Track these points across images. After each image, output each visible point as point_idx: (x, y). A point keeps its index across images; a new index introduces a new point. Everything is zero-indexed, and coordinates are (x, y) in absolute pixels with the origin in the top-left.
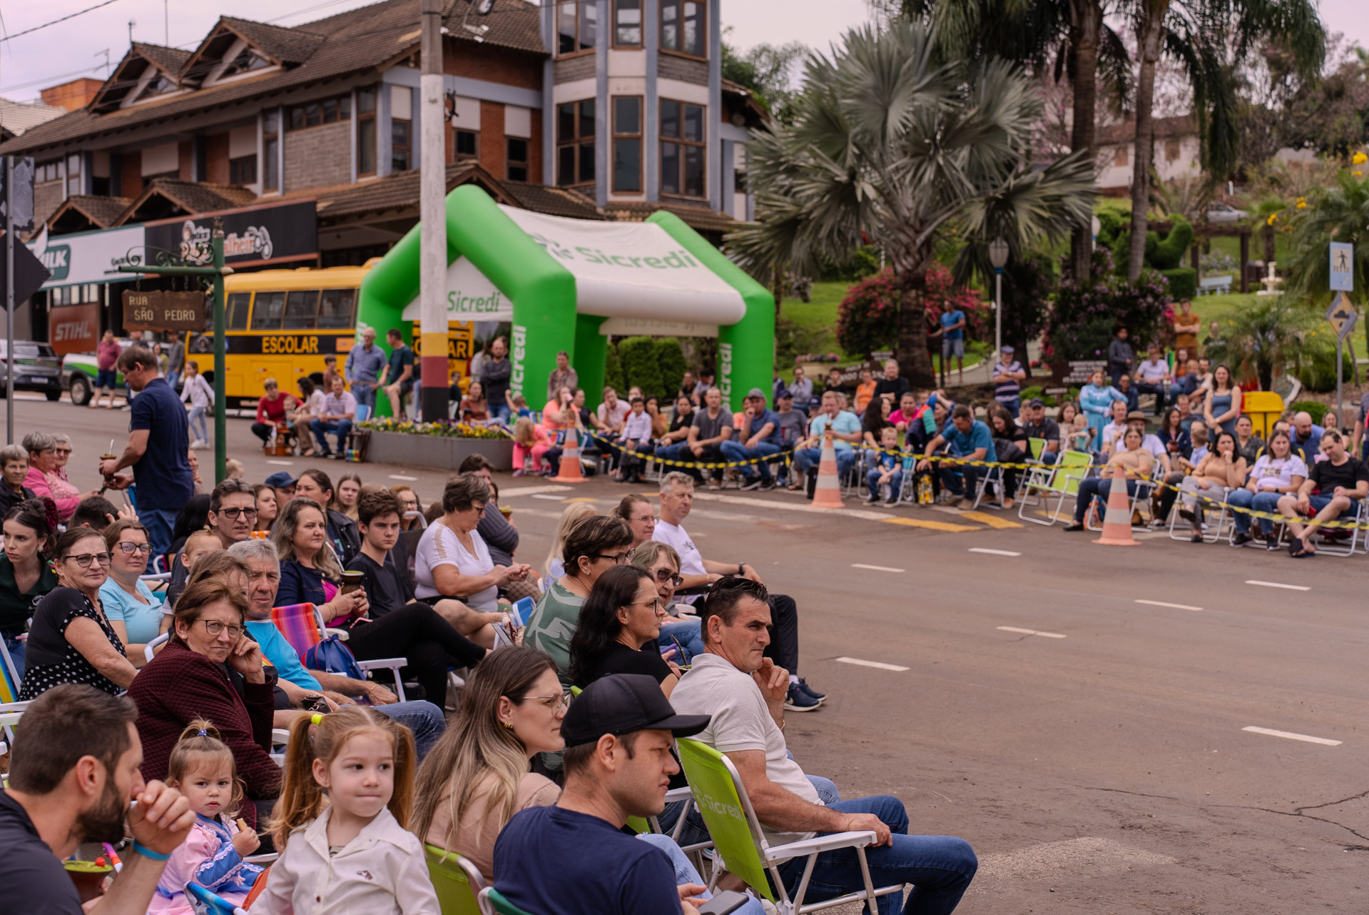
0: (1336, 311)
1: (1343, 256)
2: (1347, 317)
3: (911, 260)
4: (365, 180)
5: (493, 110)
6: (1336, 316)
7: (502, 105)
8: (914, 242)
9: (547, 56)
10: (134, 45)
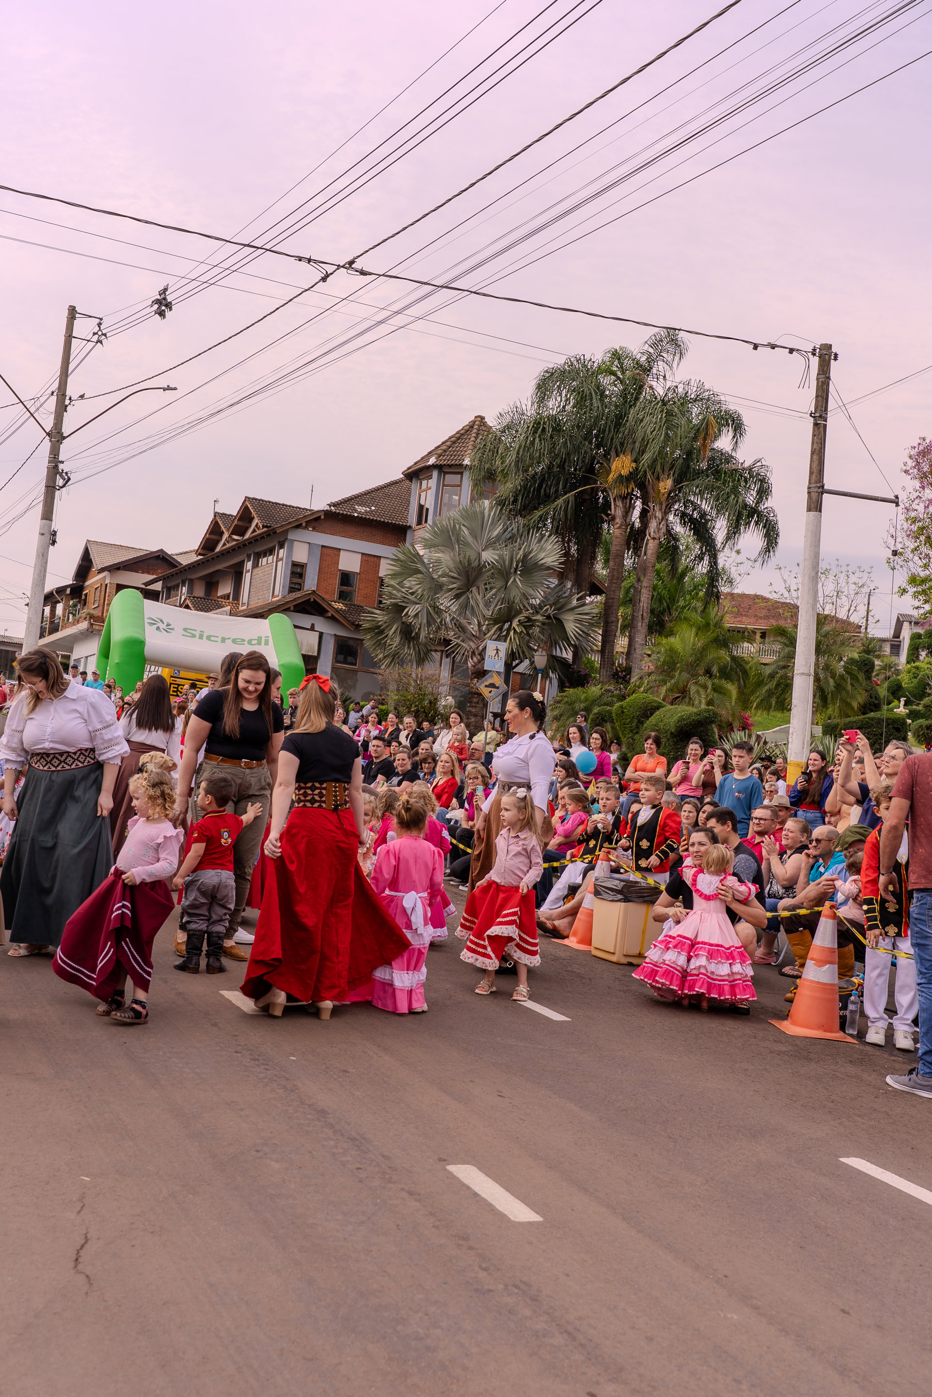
0: (487, 683)
1: (497, 650)
2: (498, 688)
3: (475, 659)
4: (273, 599)
5: (371, 561)
6: (486, 686)
7: (379, 557)
8: (478, 648)
9: (410, 527)
10: (216, 514)
